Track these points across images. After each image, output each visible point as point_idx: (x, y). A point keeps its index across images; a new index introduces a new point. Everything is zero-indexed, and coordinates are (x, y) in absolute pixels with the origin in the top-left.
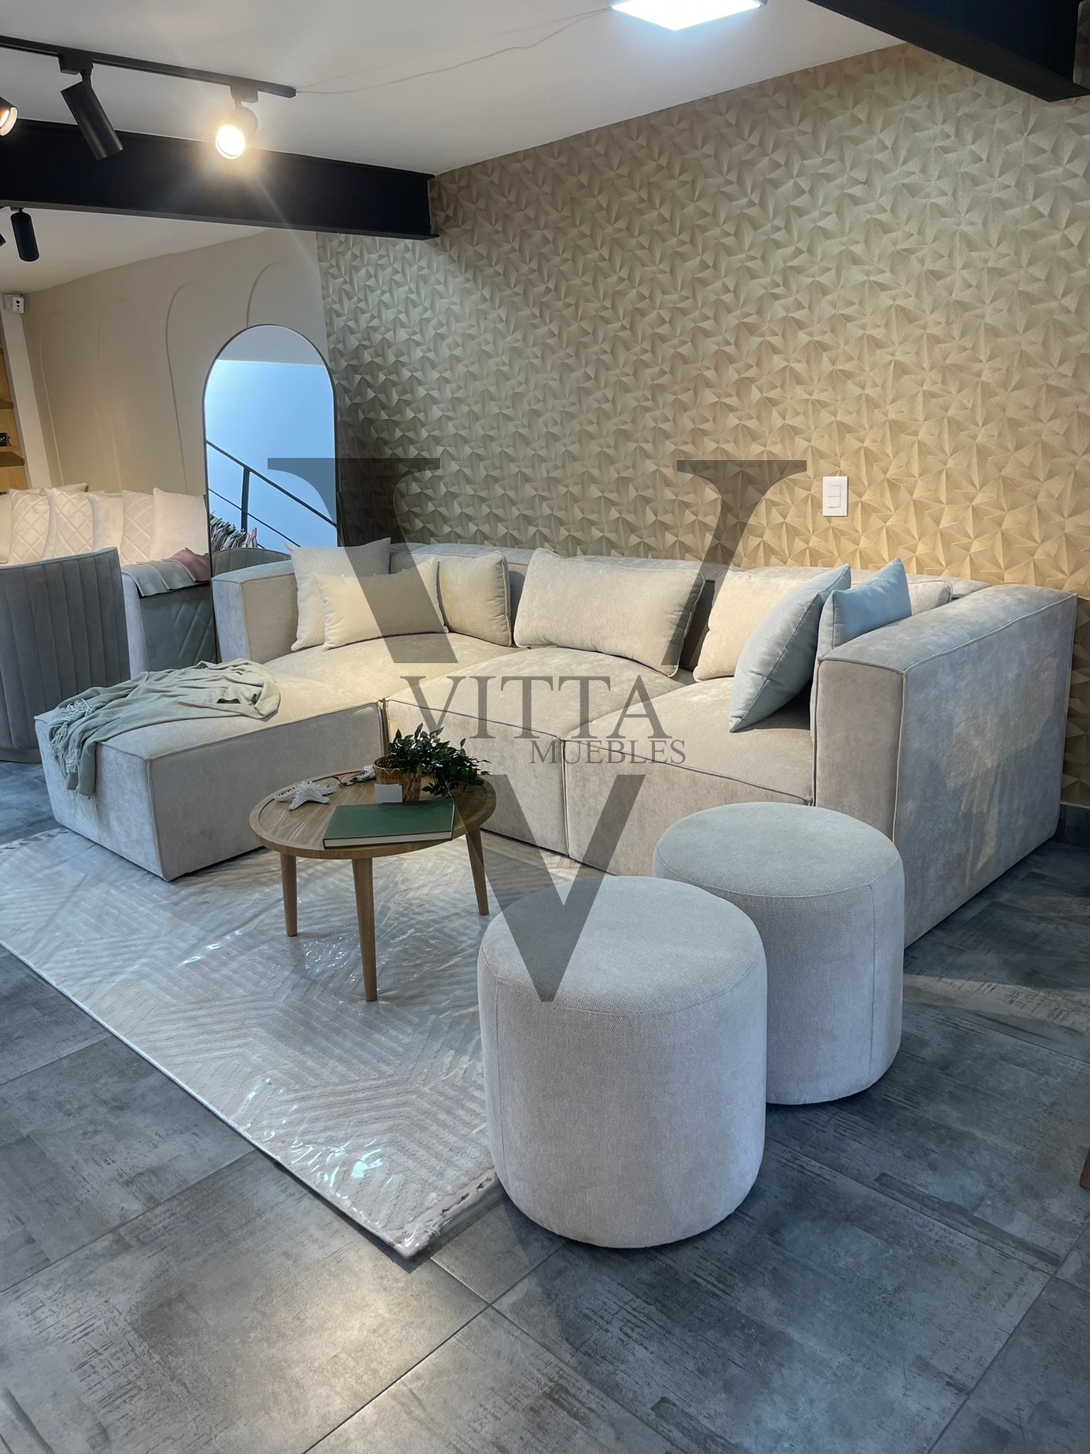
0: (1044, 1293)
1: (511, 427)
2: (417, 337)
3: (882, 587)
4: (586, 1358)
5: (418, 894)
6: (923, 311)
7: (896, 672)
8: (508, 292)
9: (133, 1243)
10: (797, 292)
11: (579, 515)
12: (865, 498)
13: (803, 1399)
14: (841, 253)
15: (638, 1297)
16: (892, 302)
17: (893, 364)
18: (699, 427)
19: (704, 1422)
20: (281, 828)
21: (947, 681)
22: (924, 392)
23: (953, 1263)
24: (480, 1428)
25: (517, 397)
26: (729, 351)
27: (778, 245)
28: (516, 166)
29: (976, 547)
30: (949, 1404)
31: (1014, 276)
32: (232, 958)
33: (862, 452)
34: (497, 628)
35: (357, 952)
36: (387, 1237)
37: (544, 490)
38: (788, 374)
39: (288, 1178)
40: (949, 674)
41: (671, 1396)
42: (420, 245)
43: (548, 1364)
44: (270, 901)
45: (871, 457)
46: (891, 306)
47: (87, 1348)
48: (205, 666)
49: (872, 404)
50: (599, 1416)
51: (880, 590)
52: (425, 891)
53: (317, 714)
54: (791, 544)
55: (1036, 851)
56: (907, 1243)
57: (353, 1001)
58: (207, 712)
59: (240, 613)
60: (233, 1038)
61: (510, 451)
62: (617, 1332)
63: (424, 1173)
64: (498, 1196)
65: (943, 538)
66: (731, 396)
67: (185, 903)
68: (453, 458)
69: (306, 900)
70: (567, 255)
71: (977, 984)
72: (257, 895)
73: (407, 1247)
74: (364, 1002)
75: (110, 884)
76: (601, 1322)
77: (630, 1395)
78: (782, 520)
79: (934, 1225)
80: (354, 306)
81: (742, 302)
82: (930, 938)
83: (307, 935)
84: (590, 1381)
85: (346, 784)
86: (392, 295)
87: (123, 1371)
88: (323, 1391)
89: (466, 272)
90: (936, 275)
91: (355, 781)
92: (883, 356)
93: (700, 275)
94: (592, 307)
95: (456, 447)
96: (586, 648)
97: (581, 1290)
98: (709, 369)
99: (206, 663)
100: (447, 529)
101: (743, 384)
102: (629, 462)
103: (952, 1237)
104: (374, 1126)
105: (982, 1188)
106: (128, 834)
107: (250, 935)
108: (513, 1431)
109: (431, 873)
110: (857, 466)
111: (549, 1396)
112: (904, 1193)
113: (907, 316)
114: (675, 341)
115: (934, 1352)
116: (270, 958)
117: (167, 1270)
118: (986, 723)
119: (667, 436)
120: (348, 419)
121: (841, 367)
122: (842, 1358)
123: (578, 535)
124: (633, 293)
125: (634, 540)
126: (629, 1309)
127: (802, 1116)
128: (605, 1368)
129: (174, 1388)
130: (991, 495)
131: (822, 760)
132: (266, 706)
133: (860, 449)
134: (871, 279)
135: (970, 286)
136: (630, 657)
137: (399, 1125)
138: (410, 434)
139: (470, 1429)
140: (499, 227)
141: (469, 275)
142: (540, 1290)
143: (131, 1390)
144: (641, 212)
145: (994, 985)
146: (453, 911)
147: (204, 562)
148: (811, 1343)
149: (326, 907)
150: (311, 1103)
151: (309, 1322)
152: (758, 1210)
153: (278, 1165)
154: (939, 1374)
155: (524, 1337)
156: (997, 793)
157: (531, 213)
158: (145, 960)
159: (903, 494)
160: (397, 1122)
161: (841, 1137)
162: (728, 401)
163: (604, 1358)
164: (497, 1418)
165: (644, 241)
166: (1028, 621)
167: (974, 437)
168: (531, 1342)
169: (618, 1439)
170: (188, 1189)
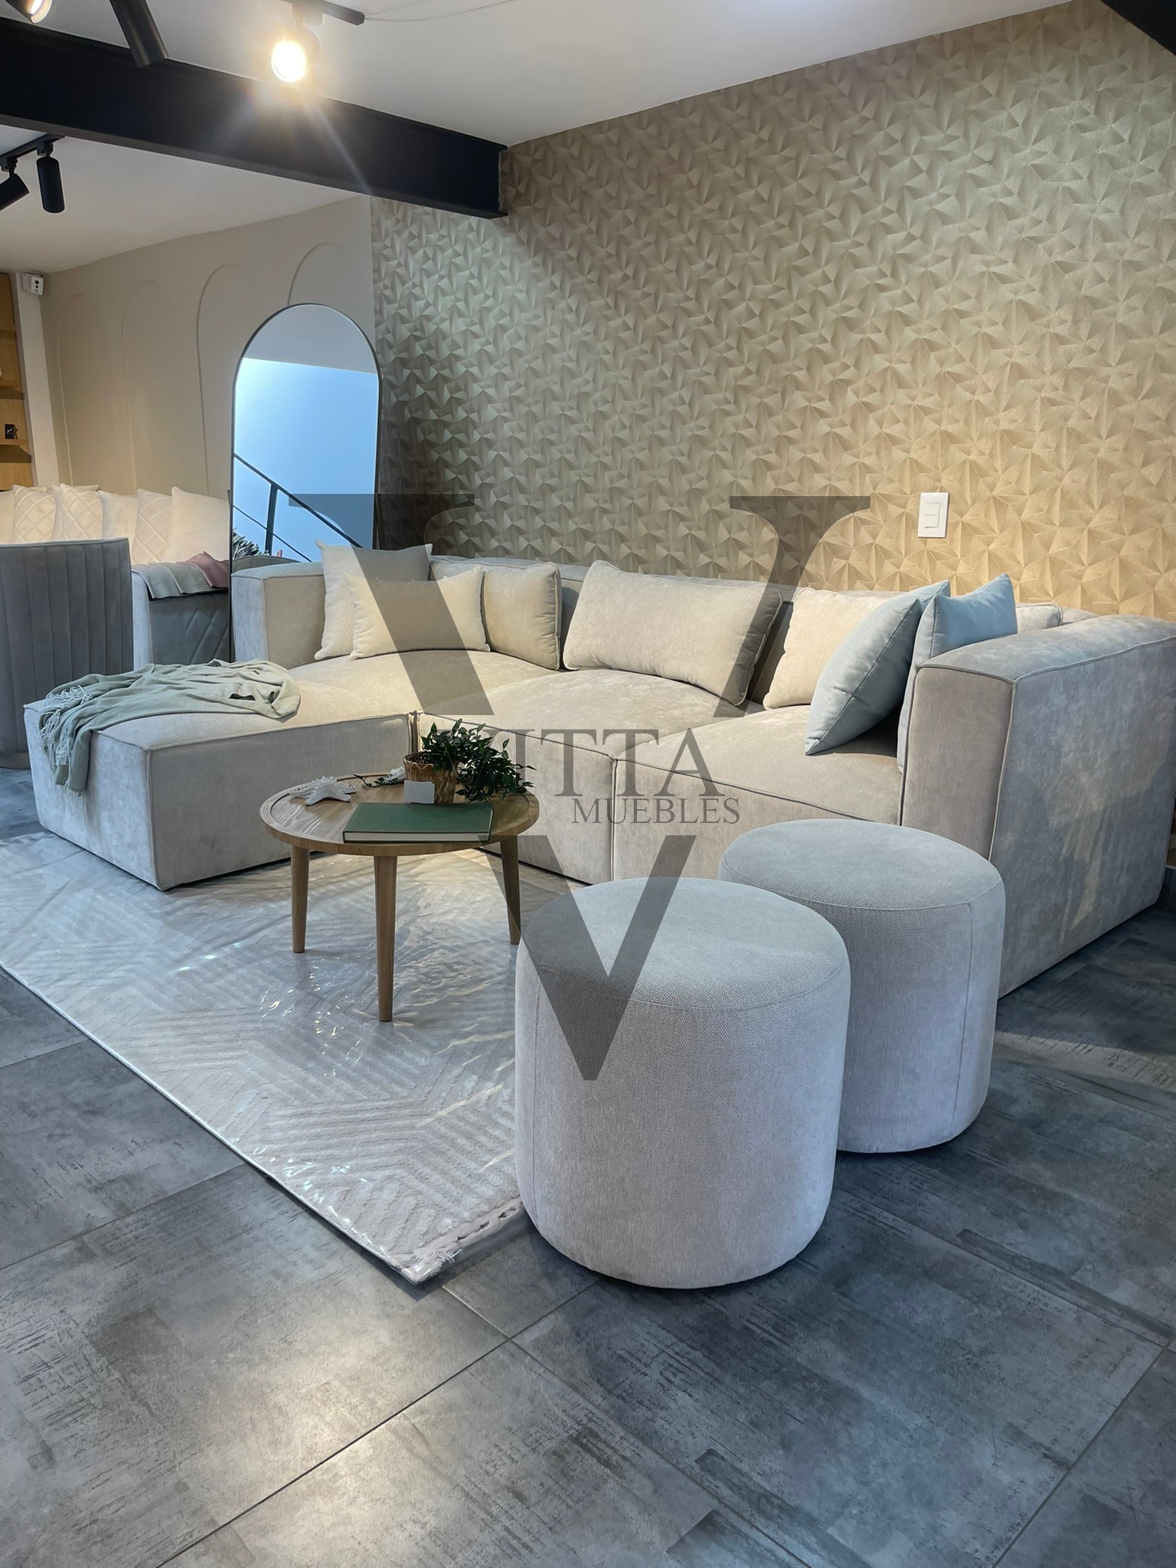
0: (1155, 1365)
1: (573, 430)
2: (476, 328)
3: (988, 600)
4: (621, 1402)
5: (442, 919)
6: (1048, 308)
7: (1005, 681)
8: (581, 279)
9: (99, 1252)
10: (907, 283)
11: (643, 531)
12: (967, 518)
13: (874, 1462)
14: (959, 239)
15: (681, 1341)
16: (1012, 297)
17: (1009, 367)
18: (786, 434)
19: (757, 1479)
20: (295, 821)
21: (1059, 700)
22: (1042, 399)
23: (1049, 1327)
24: (493, 1470)
25: (582, 397)
26: (824, 350)
27: (888, 230)
28: (601, 137)
29: (1089, 575)
30: (1047, 1478)
31: (1152, 271)
32: (230, 970)
33: (967, 466)
34: (545, 649)
35: (372, 972)
36: (393, 1260)
37: (606, 502)
38: (889, 377)
39: (282, 1195)
40: (1061, 693)
41: (720, 1450)
42: (486, 224)
43: (575, 1405)
44: (276, 917)
45: (977, 472)
46: (1011, 301)
47: (35, 1360)
48: (218, 665)
49: (983, 411)
50: (634, 1465)
51: (987, 604)
52: (450, 917)
53: (340, 720)
54: (879, 568)
55: (1138, 917)
56: (995, 1303)
57: (364, 1019)
58: (218, 707)
59: (261, 614)
60: (226, 1049)
61: (570, 457)
62: (656, 1376)
63: (438, 1197)
64: (525, 1227)
65: (1052, 564)
66: (823, 399)
67: (180, 913)
68: (506, 464)
69: (315, 918)
70: (650, 238)
71: (1072, 1045)
72: (261, 910)
73: (416, 1272)
74: (377, 1023)
75: (96, 890)
76: (638, 1364)
77: (671, 1445)
78: (872, 541)
79: (1025, 1286)
80: (407, 292)
81: (843, 293)
82: (1017, 996)
83: (312, 952)
84: (625, 1427)
85: (370, 785)
86: (450, 280)
87: (76, 1387)
88: (311, 1421)
89: (535, 255)
90: (1066, 267)
91: (380, 782)
92: (999, 356)
93: (798, 263)
94: (674, 296)
95: (511, 452)
96: (644, 670)
97: (615, 1330)
98: (801, 369)
99: (220, 661)
100: (494, 544)
101: (838, 387)
102: (703, 472)
103: (1046, 1300)
104: (383, 1147)
105: (1080, 1252)
106: (121, 837)
107: (250, 948)
108: (532, 1476)
109: (457, 899)
110: (961, 482)
111: (576, 1440)
112: (990, 1251)
113: (1031, 313)
114: (764, 337)
115: (1029, 1421)
116: (273, 973)
117: (136, 1282)
118: (1096, 758)
119: (748, 443)
120: (390, 419)
121: (950, 370)
122: (920, 1420)
123: (641, 553)
124: (720, 283)
125: (704, 559)
126: (672, 1353)
127: (874, 1166)
128: (641, 1413)
129: (134, 1408)
130: (1111, 516)
131: (911, 782)
132: (284, 706)
133: (965, 462)
134: (992, 269)
135: (1102, 280)
136: (693, 682)
137: (412, 1147)
138: (461, 437)
139: (481, 1471)
140: (575, 205)
141: (538, 259)
142: (568, 1327)
143: (83, 1407)
144: (735, 191)
145: (1090, 1047)
146: (481, 938)
147: (223, 567)
148: (883, 1402)
149: (339, 927)
150: (311, 1120)
151: (298, 1346)
152: (821, 1259)
153: (271, 1181)
154: (1035, 1445)
155: (548, 1375)
156: (1101, 842)
157: (612, 189)
158: (128, 967)
159: (1011, 515)
160: (409, 1144)
161: (917, 1190)
162: (819, 405)
163: (641, 1403)
164: (513, 1460)
165: (737, 223)
166: (1149, 649)
167: (1096, 451)
168: (556, 1381)
169: (656, 1491)
170: (165, 1199)
